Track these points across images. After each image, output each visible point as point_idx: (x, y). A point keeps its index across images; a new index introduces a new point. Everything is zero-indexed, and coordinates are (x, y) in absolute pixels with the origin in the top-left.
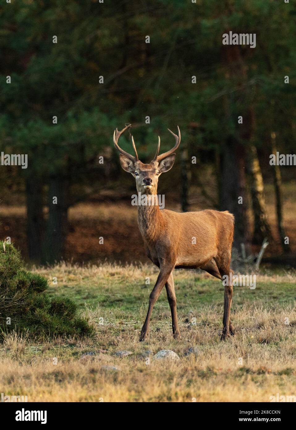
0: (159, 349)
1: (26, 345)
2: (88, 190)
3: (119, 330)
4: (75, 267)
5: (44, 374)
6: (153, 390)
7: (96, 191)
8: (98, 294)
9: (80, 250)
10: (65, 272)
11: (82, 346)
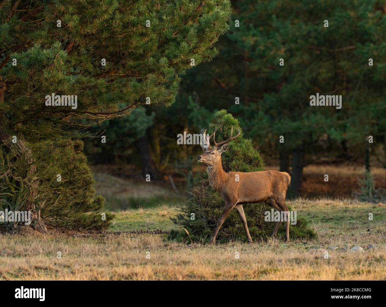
0: (353, 246)
1: (280, 243)
2: (314, 158)
3: (331, 235)
4: (307, 200)
5: (289, 259)
6: (350, 268)
7: (318, 158)
8: (319, 215)
9: (310, 191)
10: (301, 203)
11: (310, 244)
